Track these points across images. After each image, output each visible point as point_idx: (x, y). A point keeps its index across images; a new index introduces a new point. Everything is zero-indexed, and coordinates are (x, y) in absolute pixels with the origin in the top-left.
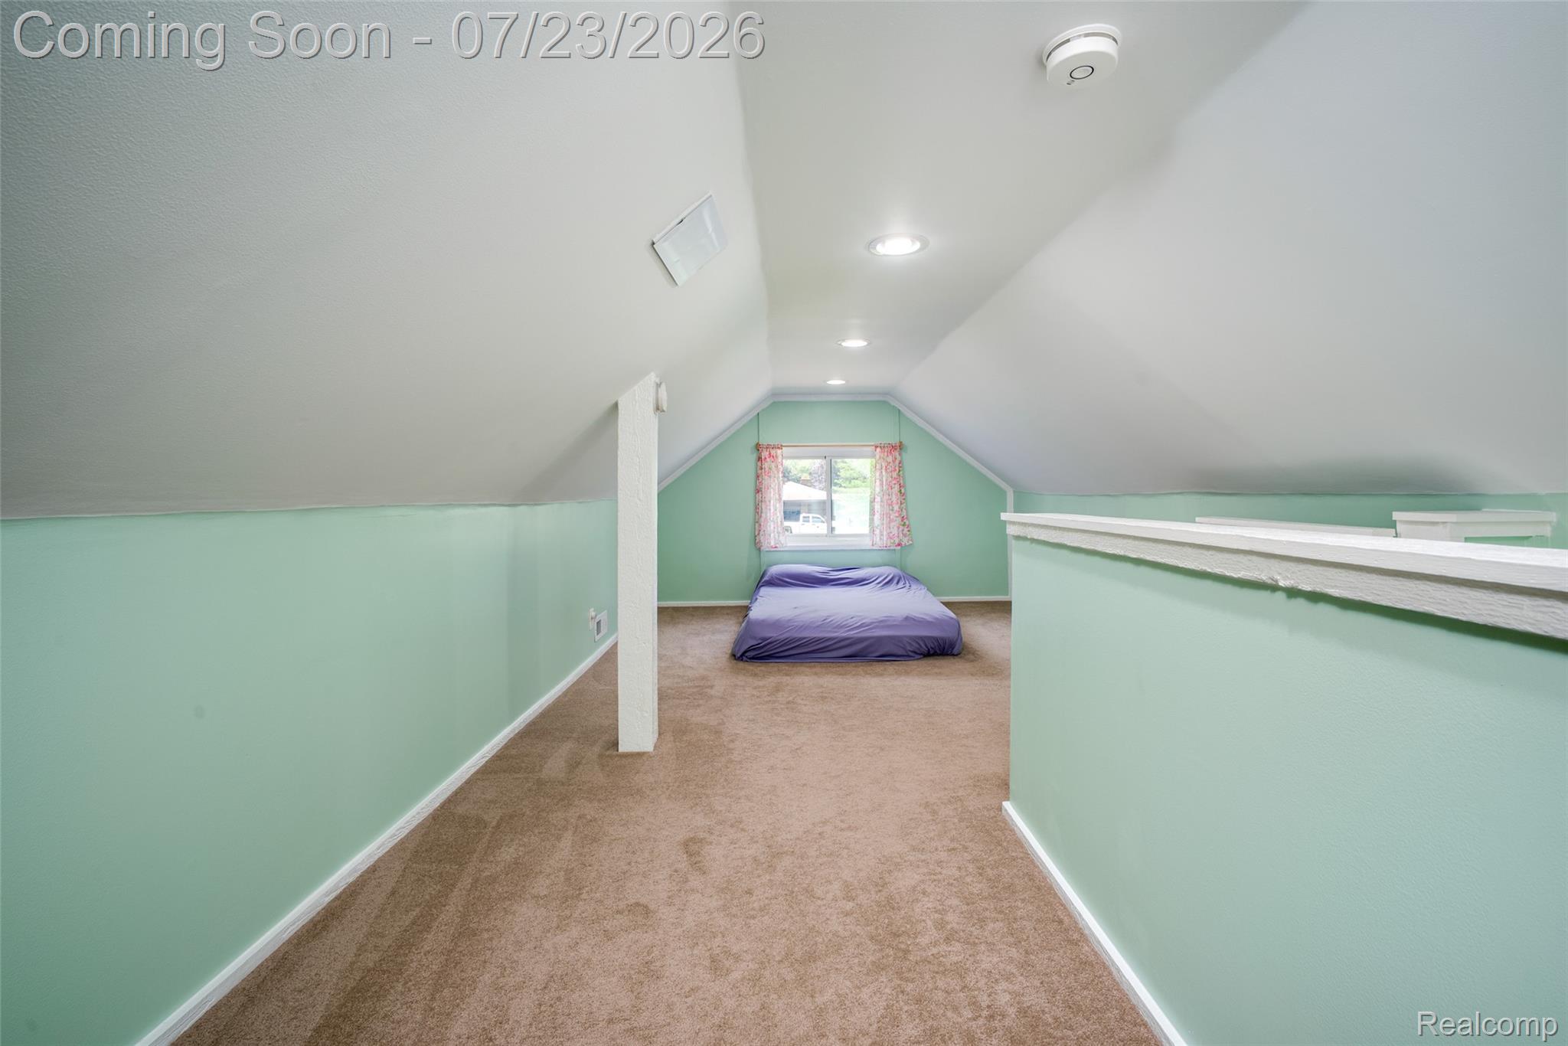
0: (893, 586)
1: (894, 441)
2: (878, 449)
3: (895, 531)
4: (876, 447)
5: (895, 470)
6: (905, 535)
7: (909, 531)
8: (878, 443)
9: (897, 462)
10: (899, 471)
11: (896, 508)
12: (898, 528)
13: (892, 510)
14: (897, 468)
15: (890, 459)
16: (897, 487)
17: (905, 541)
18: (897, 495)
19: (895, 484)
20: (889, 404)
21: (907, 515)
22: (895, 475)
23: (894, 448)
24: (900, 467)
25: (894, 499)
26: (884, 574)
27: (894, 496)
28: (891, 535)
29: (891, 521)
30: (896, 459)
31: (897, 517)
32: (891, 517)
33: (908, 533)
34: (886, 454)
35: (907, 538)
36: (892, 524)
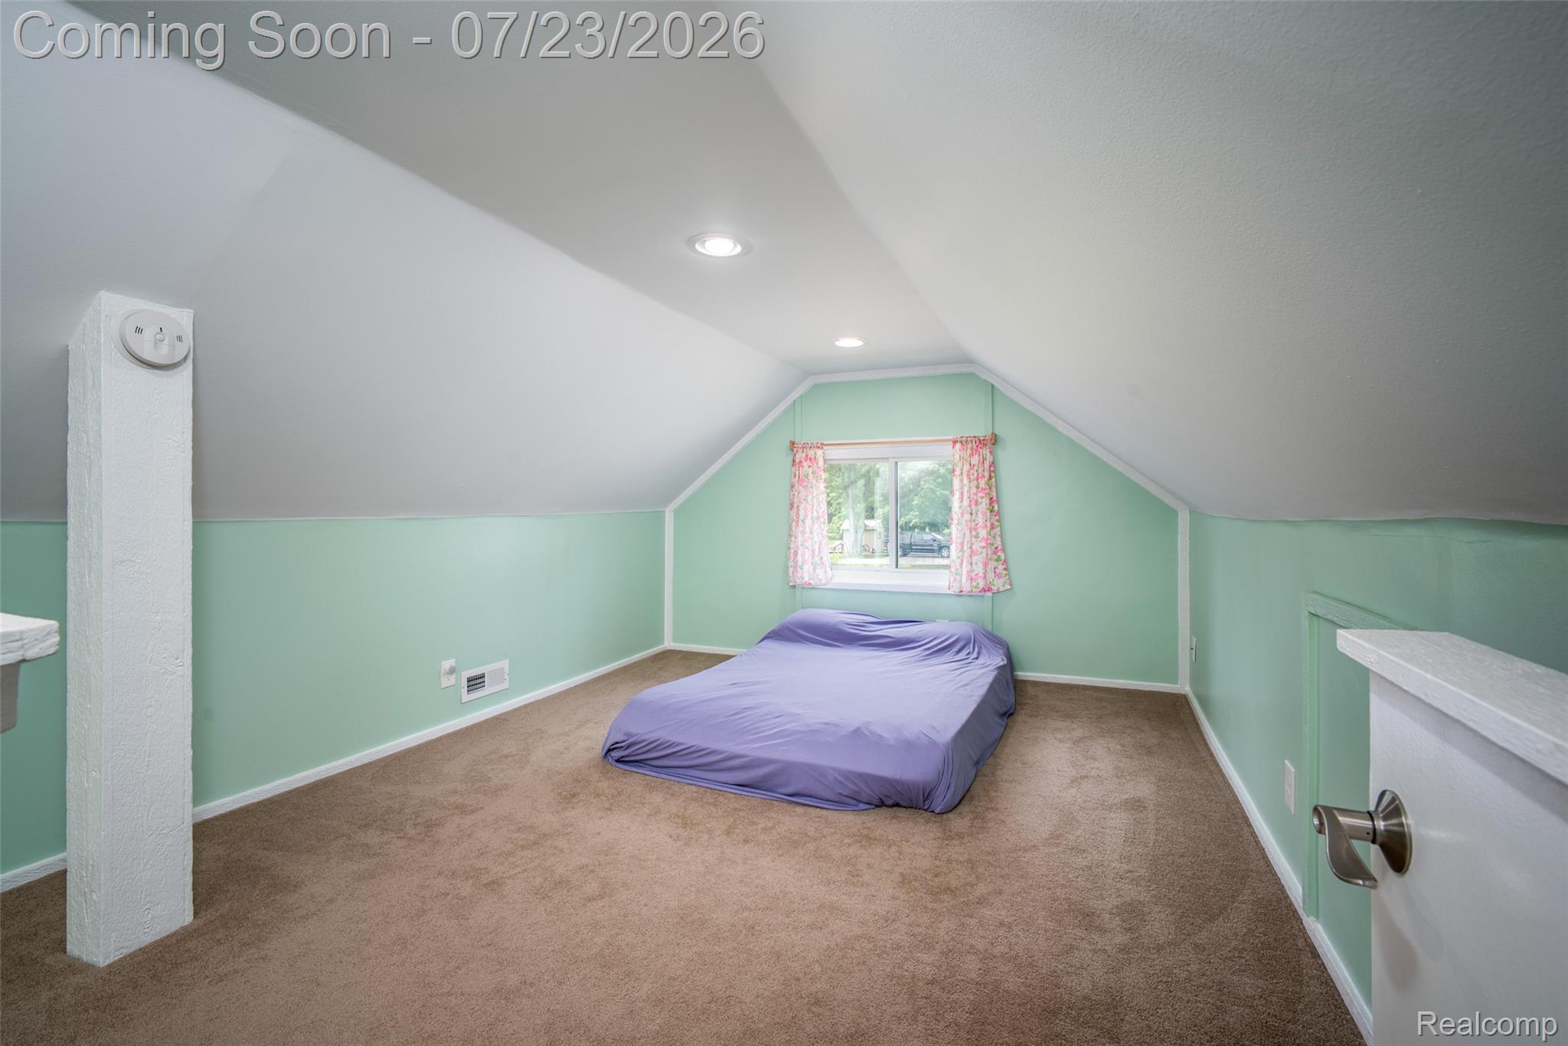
0: (948, 656)
1: (982, 431)
2: (958, 445)
3: (979, 569)
4: (955, 442)
5: (983, 476)
6: (998, 576)
7: (1005, 569)
8: (957, 435)
9: (987, 465)
10: (990, 478)
11: (983, 533)
12: (986, 564)
13: (976, 537)
14: (987, 474)
15: (975, 460)
16: (985, 502)
17: (999, 584)
18: (984, 514)
19: (983, 497)
20: (977, 377)
21: (1003, 545)
22: (982, 483)
23: (981, 442)
24: (990, 471)
25: (980, 520)
26: (946, 634)
27: (980, 515)
28: (973, 574)
29: (972, 553)
30: (984, 459)
31: (983, 547)
32: (974, 547)
33: (1004, 572)
34: (969, 451)
35: (1002, 580)
36: (975, 559)
